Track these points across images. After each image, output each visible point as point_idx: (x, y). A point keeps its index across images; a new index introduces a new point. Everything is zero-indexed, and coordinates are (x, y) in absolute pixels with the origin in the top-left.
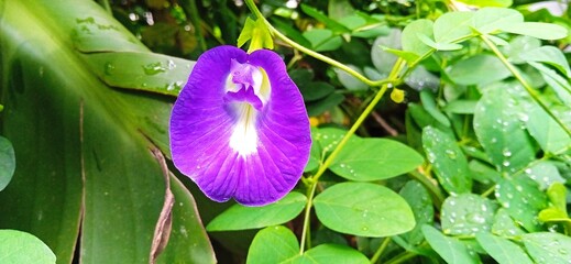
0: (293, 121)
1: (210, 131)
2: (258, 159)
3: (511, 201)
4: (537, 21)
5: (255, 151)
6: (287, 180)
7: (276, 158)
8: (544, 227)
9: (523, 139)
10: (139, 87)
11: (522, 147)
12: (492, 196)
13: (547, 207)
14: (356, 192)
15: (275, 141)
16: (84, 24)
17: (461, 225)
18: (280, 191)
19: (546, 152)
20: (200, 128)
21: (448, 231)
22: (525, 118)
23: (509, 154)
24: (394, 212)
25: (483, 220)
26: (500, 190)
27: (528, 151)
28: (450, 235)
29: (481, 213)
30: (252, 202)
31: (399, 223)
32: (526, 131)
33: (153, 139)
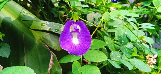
0: (87, 37)
1: (68, 40)
2: (79, 45)
3: (125, 52)
4: (124, 9)
5: (78, 43)
6: (86, 50)
7: (83, 45)
8: (132, 57)
9: (126, 38)
10: (40, 29)
11: (126, 40)
12: (121, 51)
13: (133, 53)
14: (93, 52)
15: (83, 41)
16: (22, 13)
17: (115, 58)
18: (84, 52)
19: (131, 41)
20: (66, 39)
21: (112, 60)
22: (126, 33)
23: (123, 42)
24: (102, 56)
25: (119, 57)
26: (122, 50)
27: (127, 40)
28: (113, 61)
29: (119, 55)
30: (78, 55)
31: (103, 58)
32: (126, 36)
33: (44, 42)
